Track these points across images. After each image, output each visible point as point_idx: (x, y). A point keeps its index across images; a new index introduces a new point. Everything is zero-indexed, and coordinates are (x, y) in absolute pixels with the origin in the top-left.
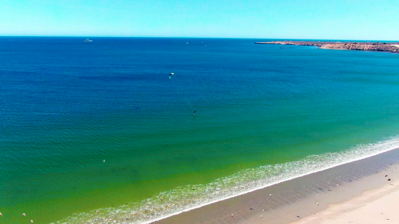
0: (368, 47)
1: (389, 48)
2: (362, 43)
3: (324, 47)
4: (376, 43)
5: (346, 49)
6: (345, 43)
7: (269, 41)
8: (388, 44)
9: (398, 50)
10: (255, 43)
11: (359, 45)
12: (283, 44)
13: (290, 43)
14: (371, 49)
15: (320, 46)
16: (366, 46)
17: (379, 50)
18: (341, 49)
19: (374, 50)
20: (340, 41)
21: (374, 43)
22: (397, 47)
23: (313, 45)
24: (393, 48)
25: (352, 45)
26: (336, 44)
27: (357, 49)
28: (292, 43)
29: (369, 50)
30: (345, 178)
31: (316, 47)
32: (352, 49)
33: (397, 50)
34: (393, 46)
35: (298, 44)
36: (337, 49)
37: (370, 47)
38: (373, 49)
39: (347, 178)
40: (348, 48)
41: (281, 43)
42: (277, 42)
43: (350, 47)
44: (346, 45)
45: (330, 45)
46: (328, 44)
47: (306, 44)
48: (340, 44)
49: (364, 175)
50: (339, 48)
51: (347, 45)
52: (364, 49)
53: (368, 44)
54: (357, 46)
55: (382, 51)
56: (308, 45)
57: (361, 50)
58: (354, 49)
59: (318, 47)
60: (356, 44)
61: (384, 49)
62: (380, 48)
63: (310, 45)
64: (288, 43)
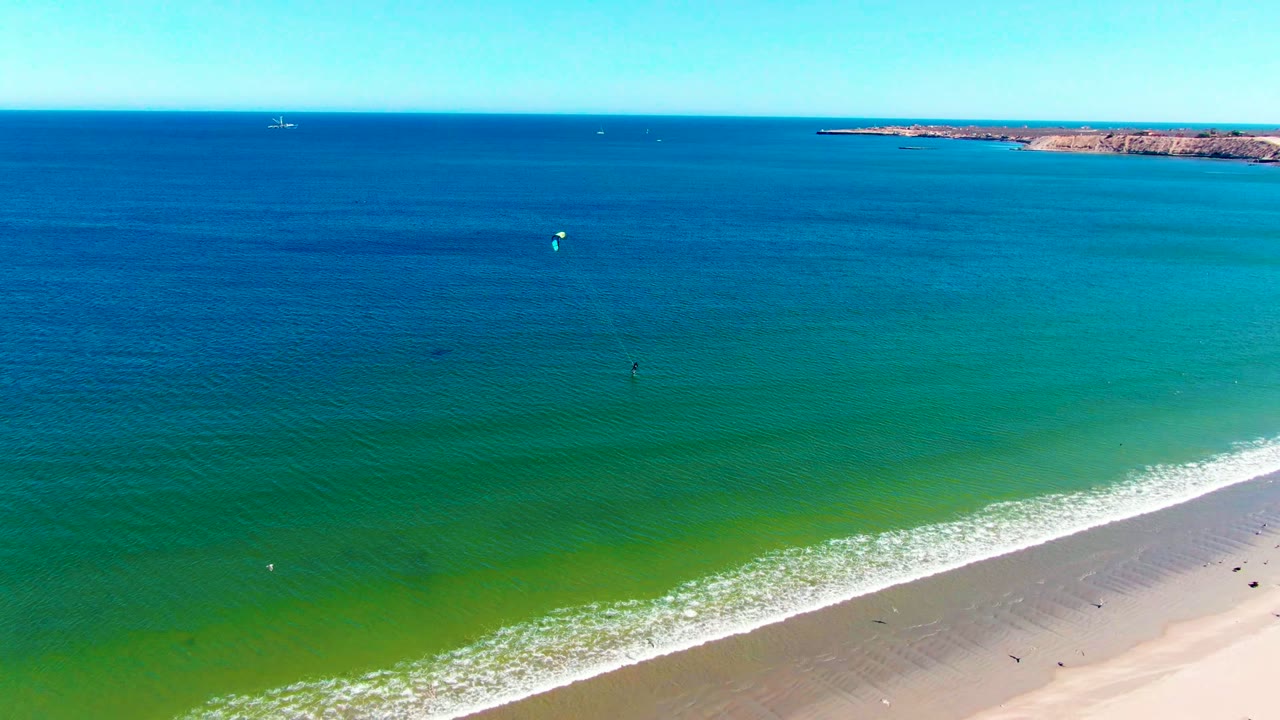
0: (1182, 144)
1: (1250, 147)
2: (1161, 132)
3: (1041, 145)
4: (1209, 133)
5: (1110, 152)
6: (1108, 131)
7: (864, 128)
8: (1247, 135)
9: (1277, 156)
10: (819, 133)
11: (1153, 138)
12: (907, 134)
13: (931, 133)
14: (1191, 152)
15: (1029, 142)
16: (1175, 143)
17: (1216, 155)
18: (1096, 151)
19: (1200, 155)
20: (1093, 126)
21: (1202, 132)
22: (1274, 145)
23: (1003, 139)
24: (1264, 147)
25: (1131, 140)
26: (1079, 134)
27: (1146, 153)
28: (938, 133)
29: (1184, 154)
30: (1109, 577)
32: (1129, 152)
33: (1276, 154)
34: (1262, 143)
35: (957, 136)
36: (1083, 151)
37: (1188, 146)
38: (1197, 151)
40: (1118, 149)
41: (902, 131)
42: (889, 128)
43: (1123, 145)
44: (1110, 139)
45: (1065, 140)
46: (1055, 134)
47: (984, 136)
48: (1092, 137)
50: (1090, 147)
51: (1114, 139)
52: (1170, 153)
53: (1182, 136)
54: (1146, 142)
55: (1227, 156)
56: (988, 139)
57: (1160, 154)
58: (1137, 153)
59: (1020, 145)
60: (1142, 134)
61: (1235, 152)
62: (1220, 148)
63: (994, 139)
64: (923, 132)
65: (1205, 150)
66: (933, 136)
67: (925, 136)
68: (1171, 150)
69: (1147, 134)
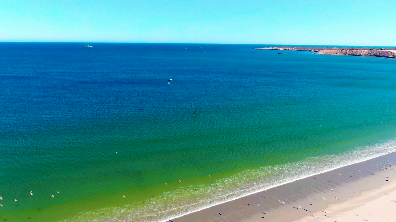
0: (365, 52)
1: (386, 53)
2: (358, 49)
3: (322, 53)
4: (373, 49)
5: (343, 55)
6: (342, 48)
7: (267, 47)
8: (384, 50)
9: (394, 56)
10: (253, 49)
11: (356, 51)
12: (281, 49)
13: (288, 49)
14: (368, 55)
15: (318, 52)
16: (363, 52)
17: (375, 55)
18: (338, 54)
19: (370, 55)
20: (337, 47)
21: (371, 49)
22: (393, 52)
23: (310, 51)
24: (390, 53)
25: (349, 51)
26: (333, 49)
27: (354, 55)
28: (290, 49)
29: (366, 55)
30: (344, 179)
31: (314, 53)
32: (349, 54)
33: (393, 55)
34: (389, 52)
35: (296, 50)
36: (334, 54)
37: (366, 53)
38: (369, 54)
39: (346, 179)
40: (345, 54)
41: (279, 48)
42: (275, 48)
43: (347, 52)
44: (343, 51)
45: (327, 51)
46: (325, 49)
47: (304, 50)
48: (337, 50)
49: (363, 176)
50: (337, 53)
51: (344, 51)
52: (361, 55)
53: (365, 50)
54: (354, 52)
55: (379, 56)
56: (305, 51)
57: (358, 55)
58: (351, 55)
59: (315, 53)
60: (352, 49)
61: (381, 55)
62: (376, 53)
63: (307, 51)
64: (285, 48)
65: (372, 54)
66: (288, 50)
67: (286, 50)
68: (361, 54)
69: (354, 49)
